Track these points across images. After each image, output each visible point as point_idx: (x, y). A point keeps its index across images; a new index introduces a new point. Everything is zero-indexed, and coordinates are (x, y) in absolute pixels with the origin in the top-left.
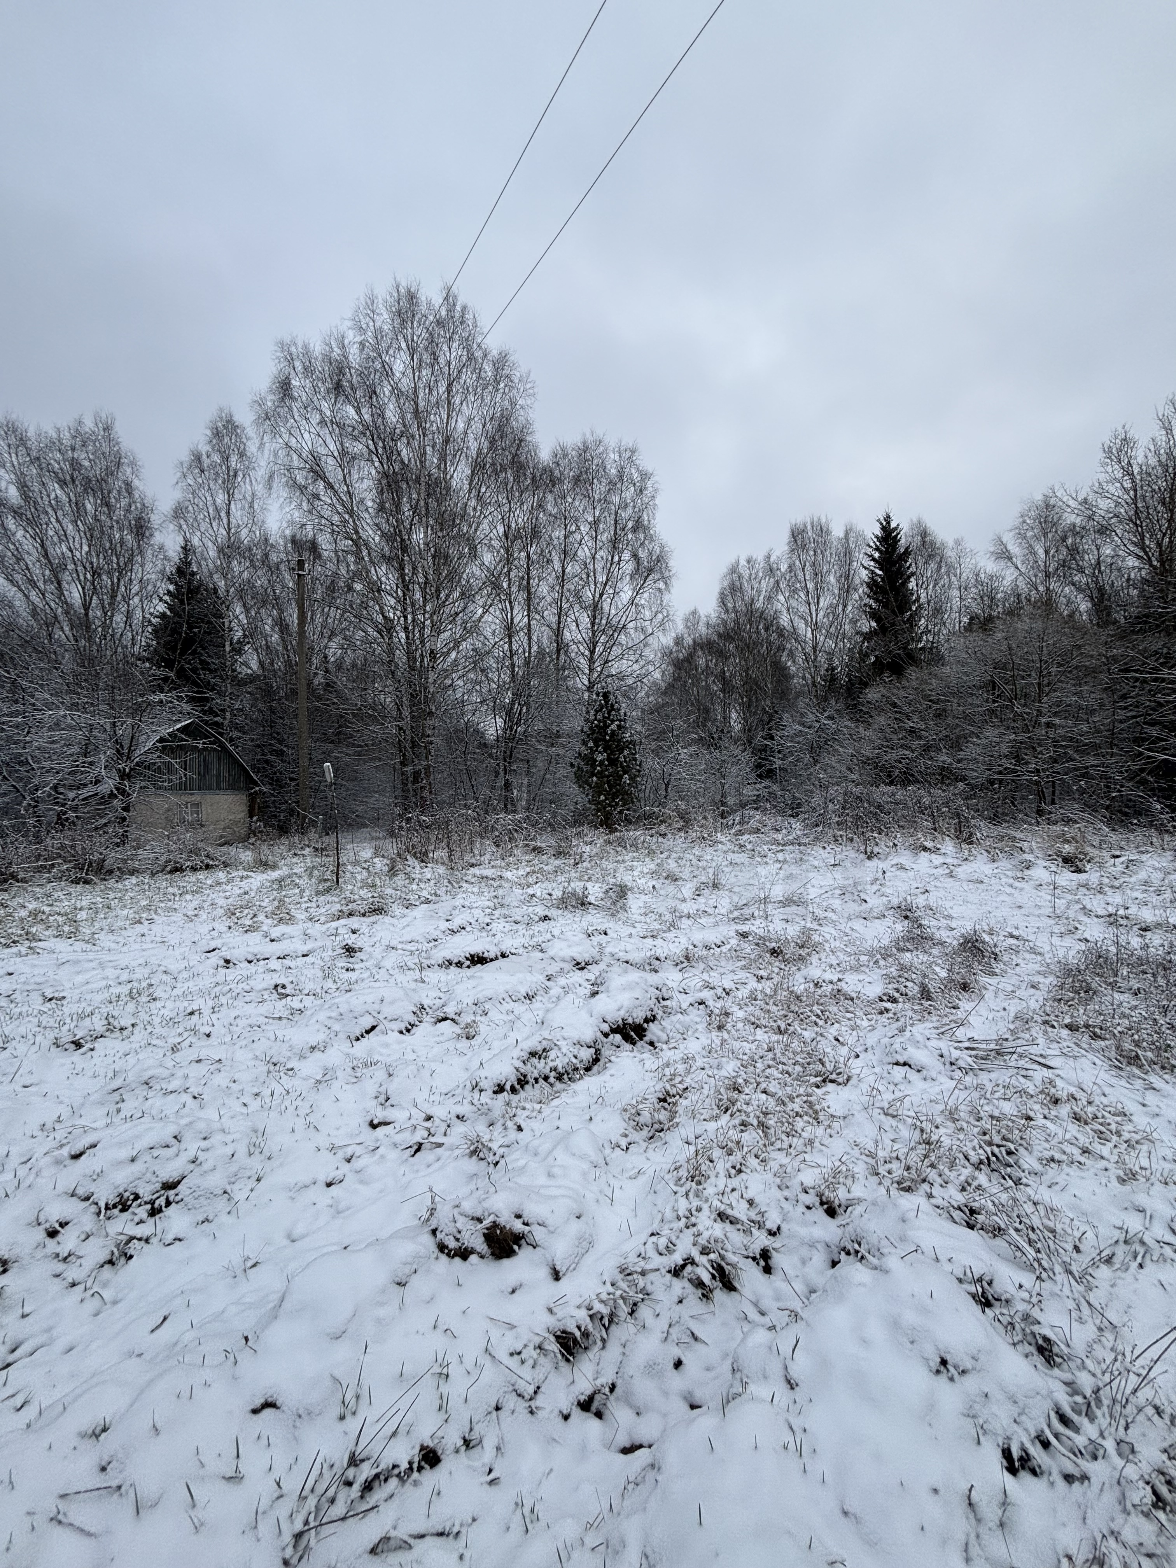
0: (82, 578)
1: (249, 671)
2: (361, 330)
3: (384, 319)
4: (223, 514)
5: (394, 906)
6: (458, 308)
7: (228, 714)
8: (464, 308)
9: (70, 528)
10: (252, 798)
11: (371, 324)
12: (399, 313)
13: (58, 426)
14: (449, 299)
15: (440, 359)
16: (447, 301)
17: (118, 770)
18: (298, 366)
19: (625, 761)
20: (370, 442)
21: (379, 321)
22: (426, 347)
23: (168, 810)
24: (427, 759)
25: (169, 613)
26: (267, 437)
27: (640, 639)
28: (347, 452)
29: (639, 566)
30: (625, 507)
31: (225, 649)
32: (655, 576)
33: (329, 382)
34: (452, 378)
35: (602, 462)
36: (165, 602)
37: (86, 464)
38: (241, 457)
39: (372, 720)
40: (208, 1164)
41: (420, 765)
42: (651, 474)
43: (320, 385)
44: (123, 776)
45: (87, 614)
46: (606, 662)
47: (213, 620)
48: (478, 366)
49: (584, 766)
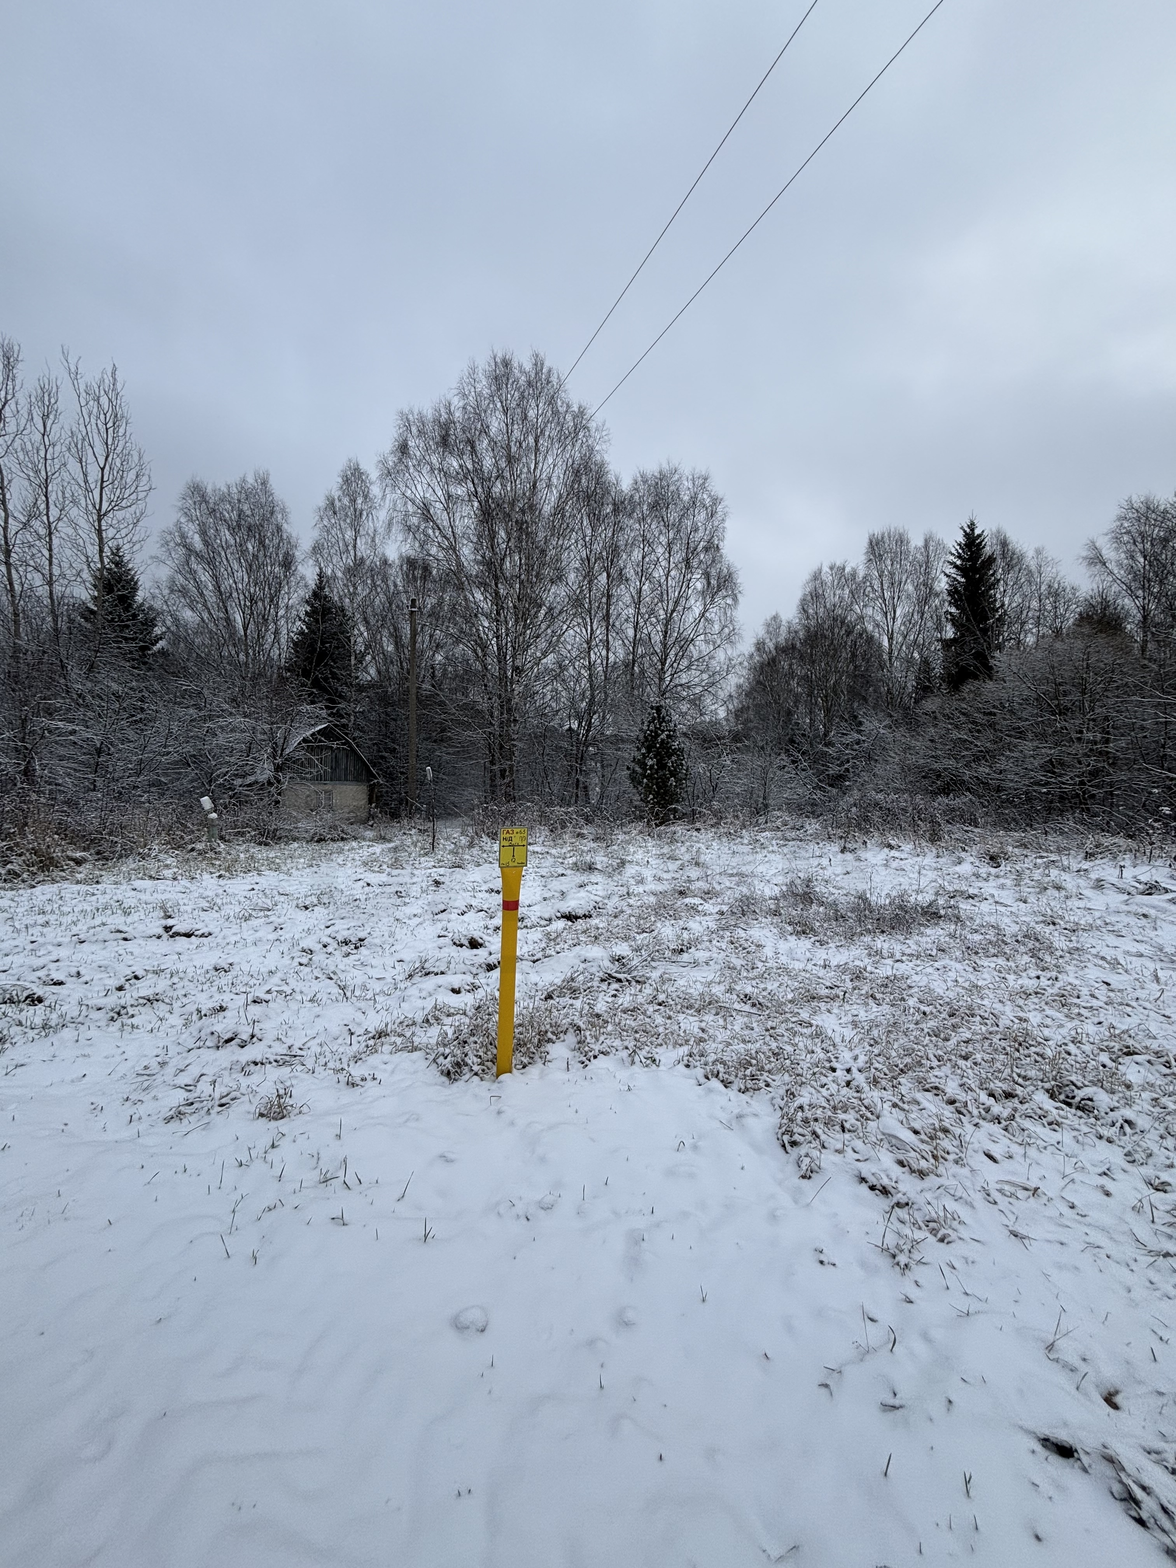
0: (242, 603)
1: (369, 678)
2: (465, 396)
3: (483, 386)
4: (350, 548)
5: (469, 866)
6: (544, 370)
7: (352, 717)
8: (550, 371)
9: (236, 566)
10: (371, 789)
11: (473, 390)
12: (496, 378)
13: (229, 483)
14: (538, 364)
15: (529, 415)
16: (536, 364)
17: (274, 764)
18: (414, 429)
19: (673, 766)
20: (470, 485)
21: (479, 387)
22: (518, 405)
23: (308, 796)
24: (511, 759)
25: (306, 631)
26: (388, 490)
27: (708, 651)
28: (452, 496)
29: (709, 583)
30: (696, 530)
31: (350, 660)
32: (723, 592)
33: (438, 439)
34: (539, 430)
35: (677, 489)
36: (304, 621)
37: (249, 513)
38: (366, 499)
39: (468, 726)
40: (374, 936)
41: (506, 764)
42: (721, 499)
43: (431, 443)
44: (278, 768)
45: (245, 634)
46: (675, 673)
47: (341, 636)
48: (562, 420)
49: (637, 769)
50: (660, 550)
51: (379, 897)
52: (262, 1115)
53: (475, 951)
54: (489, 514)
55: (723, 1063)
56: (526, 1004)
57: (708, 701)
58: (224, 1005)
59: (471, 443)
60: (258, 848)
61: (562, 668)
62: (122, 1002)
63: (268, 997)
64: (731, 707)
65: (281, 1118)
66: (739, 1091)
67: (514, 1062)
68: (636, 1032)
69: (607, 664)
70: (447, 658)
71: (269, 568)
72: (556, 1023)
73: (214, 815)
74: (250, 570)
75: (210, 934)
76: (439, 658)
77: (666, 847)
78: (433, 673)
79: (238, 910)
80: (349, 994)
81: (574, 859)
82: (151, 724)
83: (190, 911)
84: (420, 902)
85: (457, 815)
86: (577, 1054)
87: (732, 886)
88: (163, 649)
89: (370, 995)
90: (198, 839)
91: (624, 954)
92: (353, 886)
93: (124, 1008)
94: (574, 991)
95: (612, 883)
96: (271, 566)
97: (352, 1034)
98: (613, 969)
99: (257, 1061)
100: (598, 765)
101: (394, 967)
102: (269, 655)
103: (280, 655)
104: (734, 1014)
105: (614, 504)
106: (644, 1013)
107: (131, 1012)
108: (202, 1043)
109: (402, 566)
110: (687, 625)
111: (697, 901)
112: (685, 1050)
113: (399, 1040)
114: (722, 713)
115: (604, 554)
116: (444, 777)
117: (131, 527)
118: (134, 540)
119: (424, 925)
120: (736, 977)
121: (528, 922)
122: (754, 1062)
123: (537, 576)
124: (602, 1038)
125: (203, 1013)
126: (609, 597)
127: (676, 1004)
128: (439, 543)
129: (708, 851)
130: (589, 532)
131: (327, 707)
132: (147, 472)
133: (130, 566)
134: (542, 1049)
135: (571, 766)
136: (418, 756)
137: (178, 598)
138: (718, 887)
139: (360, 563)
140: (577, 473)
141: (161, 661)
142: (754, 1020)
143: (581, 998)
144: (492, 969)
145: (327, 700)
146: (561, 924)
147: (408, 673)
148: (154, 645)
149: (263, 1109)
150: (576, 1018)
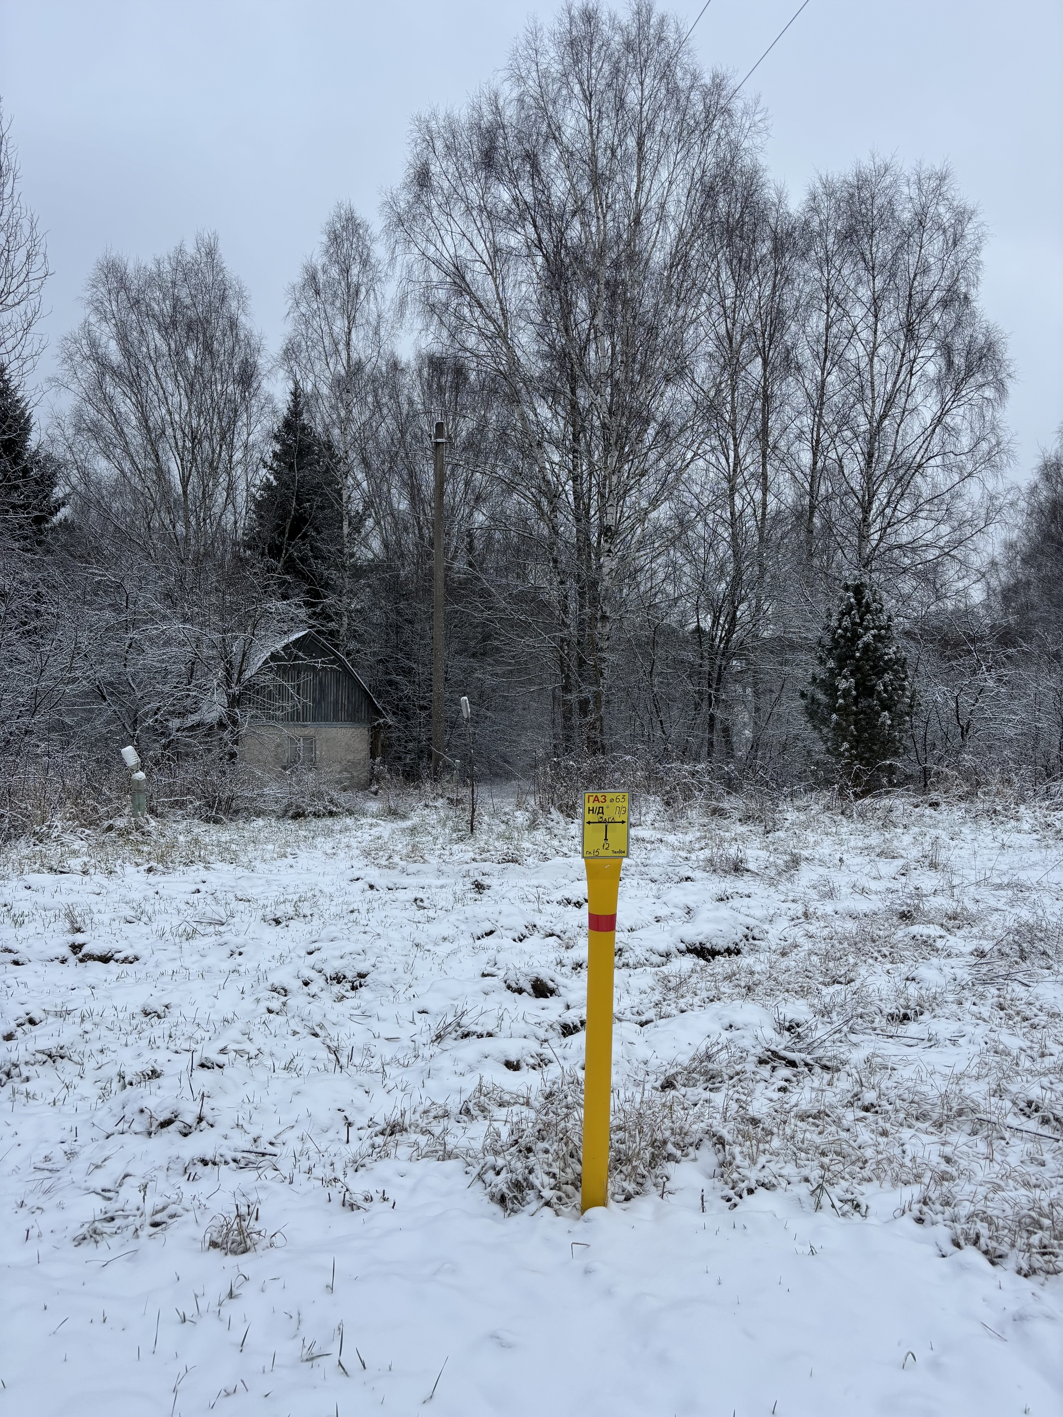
0: (180, 444)
1: (371, 556)
2: (521, 79)
3: (551, 59)
4: (341, 347)
5: (530, 860)
6: (653, 21)
7: (345, 619)
8: (662, 21)
9: (170, 387)
10: (375, 732)
11: (534, 67)
12: (572, 43)
13: (158, 257)
14: (643, 12)
15: (628, 100)
16: (639, 13)
17: (228, 695)
18: (439, 144)
19: (886, 691)
20: (530, 229)
21: (543, 61)
22: (609, 85)
23: (278, 746)
24: (597, 683)
25: (275, 483)
26: (399, 248)
27: (949, 484)
28: (500, 250)
29: (950, 363)
30: (926, 271)
31: (341, 528)
32: (979, 378)
33: (477, 157)
34: (644, 126)
35: (890, 202)
36: (271, 468)
37: (188, 301)
38: (364, 266)
39: (525, 628)
40: (381, 970)
41: (588, 691)
42: (973, 212)
43: (466, 165)
44: (235, 701)
45: (185, 492)
46: (889, 525)
47: (327, 490)
48: (683, 102)
49: (821, 697)
50: (858, 312)
51: (387, 907)
52: (214, 1244)
53: (542, 1001)
54: (561, 276)
55: (988, 1220)
56: (629, 1094)
57: (952, 572)
58: (158, 1069)
59: (531, 158)
60: (204, 827)
61: (684, 524)
62: (14, 1057)
63: (222, 1059)
64: (994, 583)
65: (243, 1252)
66: (1019, 1272)
67: (611, 1188)
68: (823, 1154)
69: (764, 514)
70: (492, 518)
71: (219, 388)
72: (681, 1128)
73: (141, 775)
74: (191, 391)
75: (137, 959)
76: (480, 518)
77: (875, 834)
78: (471, 543)
79: (176, 923)
80: (344, 1061)
81: (707, 853)
82: (50, 636)
83: (107, 922)
84: (453, 917)
85: (508, 776)
86: (719, 1184)
87: (1000, 905)
88: (66, 520)
89: (376, 1064)
90: (118, 812)
91: (801, 1018)
92: (349, 889)
93: (16, 1066)
94: (711, 1077)
95: (776, 896)
96: (223, 383)
97: (350, 1125)
98: (781, 1043)
99: (207, 1158)
100: (749, 690)
101: (413, 1022)
102: (219, 524)
103: (236, 523)
104: (1007, 1135)
105: (775, 239)
106: (838, 1122)
107: (25, 1074)
108: (127, 1126)
109: (420, 370)
110: (909, 439)
111: (934, 931)
112: (915, 1191)
113: (423, 1140)
114: (977, 595)
115: (758, 325)
116: (489, 714)
117: (20, 334)
118: (25, 354)
119: (460, 955)
120: (1011, 1069)
121: (629, 957)
122: (1046, 1222)
123: (641, 372)
124: (762, 1160)
125: (127, 1080)
126: (767, 398)
127: (897, 1111)
128: (479, 328)
129: (953, 843)
130: (730, 291)
131: (307, 604)
132: (41, 251)
133: (19, 394)
134: (658, 1171)
135: (700, 693)
136: (446, 679)
137: (88, 440)
138: (972, 907)
139: (355, 369)
140: (710, 193)
141: (63, 538)
142: (1045, 1148)
143: (724, 1090)
144: (572, 1034)
145: (308, 592)
146: (689, 962)
147: (432, 545)
148: (52, 514)
149: (215, 1235)
150: (715, 1123)
